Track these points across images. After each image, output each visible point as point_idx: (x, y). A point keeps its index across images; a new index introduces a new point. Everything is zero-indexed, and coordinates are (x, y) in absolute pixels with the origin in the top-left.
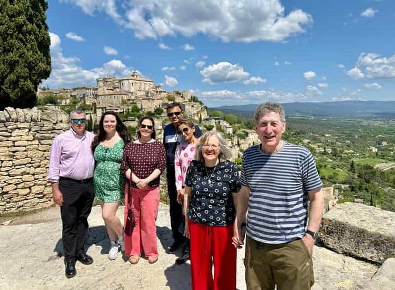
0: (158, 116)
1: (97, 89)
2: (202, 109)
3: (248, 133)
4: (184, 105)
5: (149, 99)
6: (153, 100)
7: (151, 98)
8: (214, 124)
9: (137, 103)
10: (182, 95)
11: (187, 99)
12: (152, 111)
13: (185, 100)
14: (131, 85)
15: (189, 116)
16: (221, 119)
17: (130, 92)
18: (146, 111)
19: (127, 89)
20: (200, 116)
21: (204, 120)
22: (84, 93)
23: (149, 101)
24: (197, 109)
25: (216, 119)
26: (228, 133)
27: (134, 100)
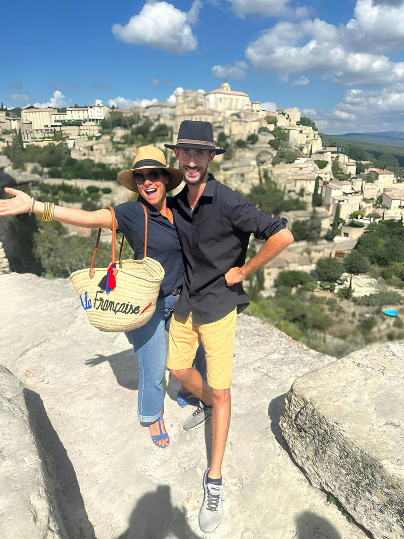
0: (251, 146)
1: (174, 107)
2: (314, 136)
3: (378, 174)
4: (289, 130)
5: (240, 121)
6: (246, 122)
7: (244, 119)
8: (329, 160)
9: (226, 127)
10: (288, 115)
11: (294, 122)
12: (244, 138)
13: (291, 123)
14: (219, 101)
15: (294, 147)
16: (342, 153)
17: (216, 112)
18: (237, 138)
19: (212, 107)
20: (310, 147)
21: (316, 154)
22: (159, 112)
23: (241, 124)
24: (307, 137)
25: (333, 153)
26: (348, 173)
27: (220, 122)
